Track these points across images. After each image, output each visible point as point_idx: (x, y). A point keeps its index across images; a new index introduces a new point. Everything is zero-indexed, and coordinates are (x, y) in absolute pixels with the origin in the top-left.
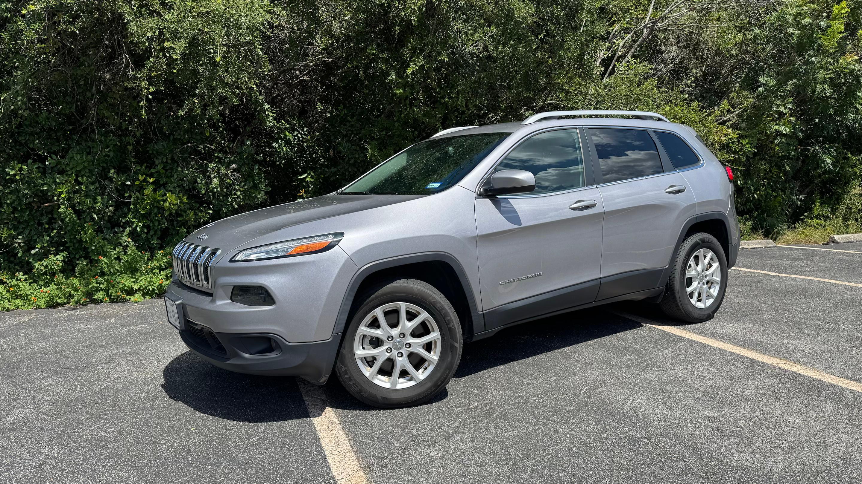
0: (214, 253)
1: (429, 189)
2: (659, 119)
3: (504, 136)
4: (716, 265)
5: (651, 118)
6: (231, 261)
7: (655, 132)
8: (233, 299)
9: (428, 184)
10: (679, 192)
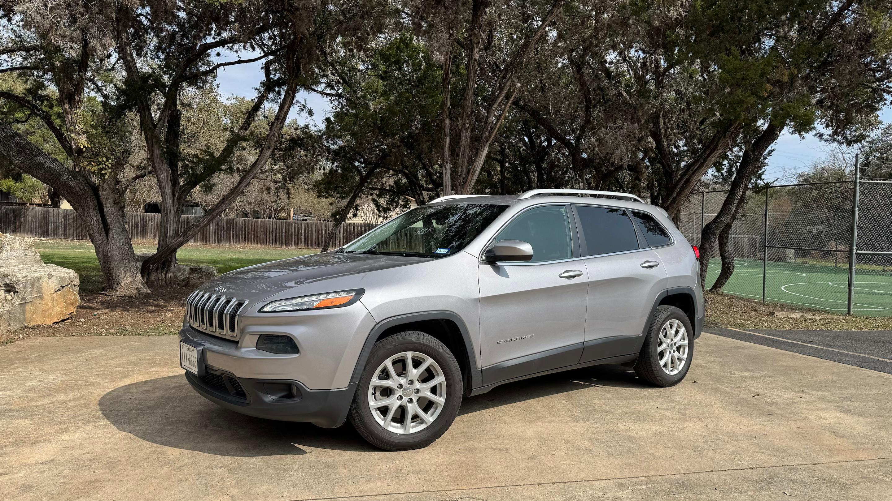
0: (240, 304)
1: (437, 253)
2: (635, 200)
3: (503, 209)
4: (683, 330)
5: (629, 199)
6: (260, 311)
7: (632, 212)
8: (258, 347)
9: (437, 249)
10: (652, 267)
